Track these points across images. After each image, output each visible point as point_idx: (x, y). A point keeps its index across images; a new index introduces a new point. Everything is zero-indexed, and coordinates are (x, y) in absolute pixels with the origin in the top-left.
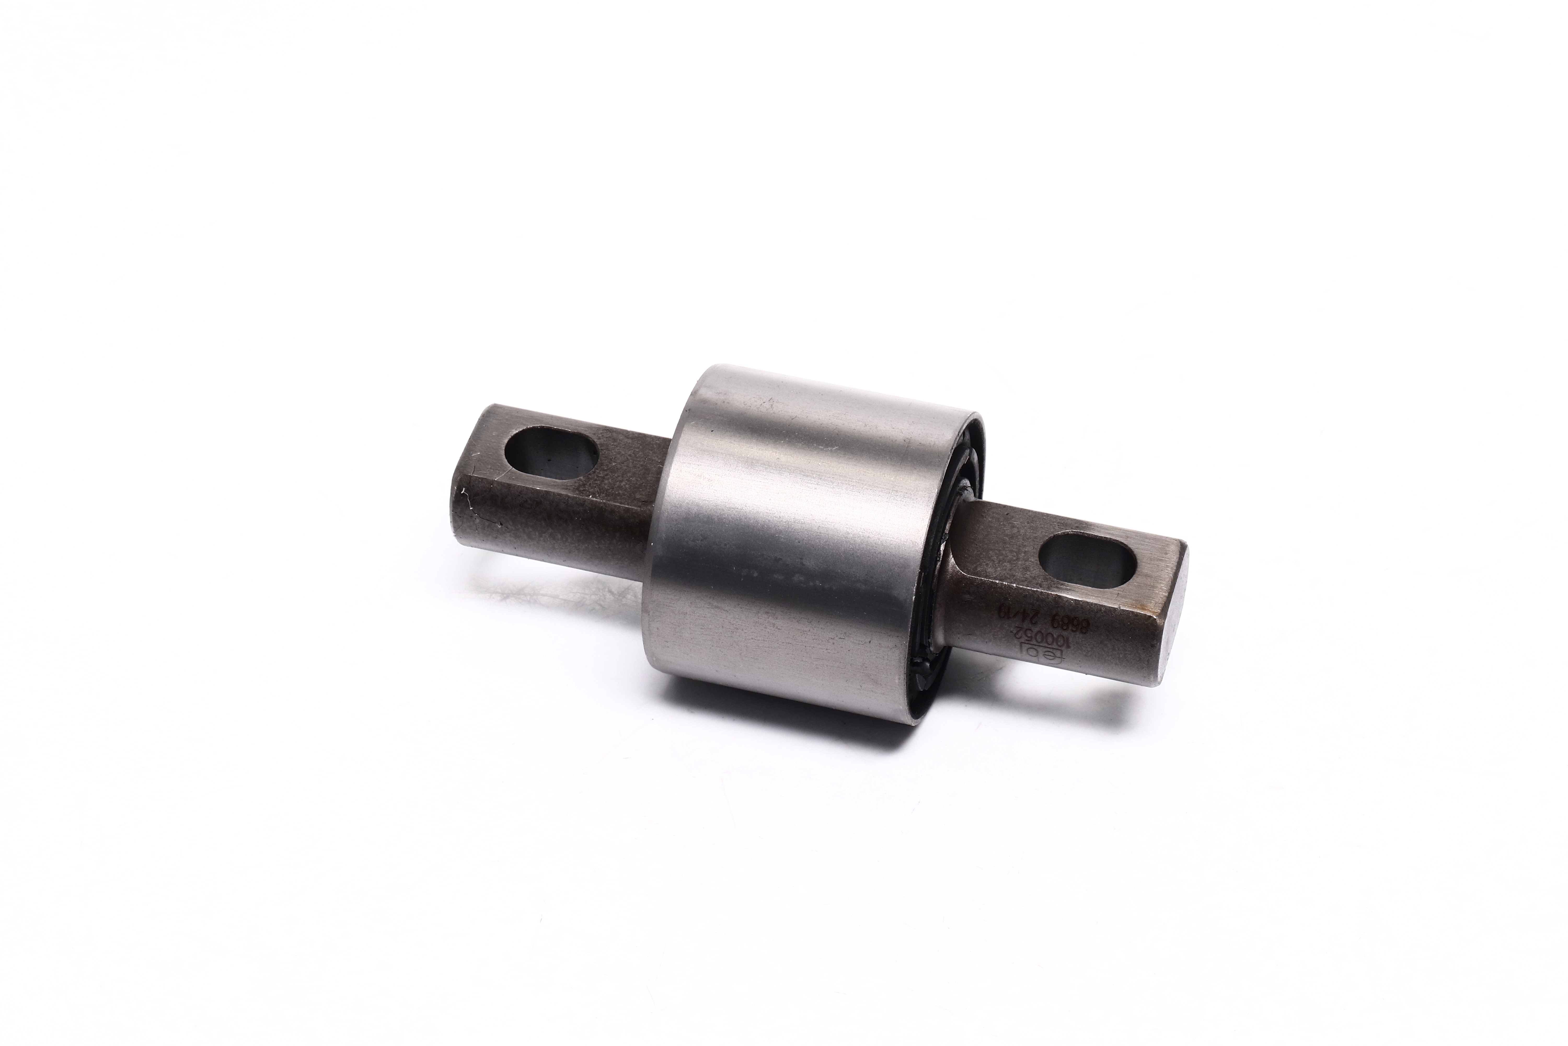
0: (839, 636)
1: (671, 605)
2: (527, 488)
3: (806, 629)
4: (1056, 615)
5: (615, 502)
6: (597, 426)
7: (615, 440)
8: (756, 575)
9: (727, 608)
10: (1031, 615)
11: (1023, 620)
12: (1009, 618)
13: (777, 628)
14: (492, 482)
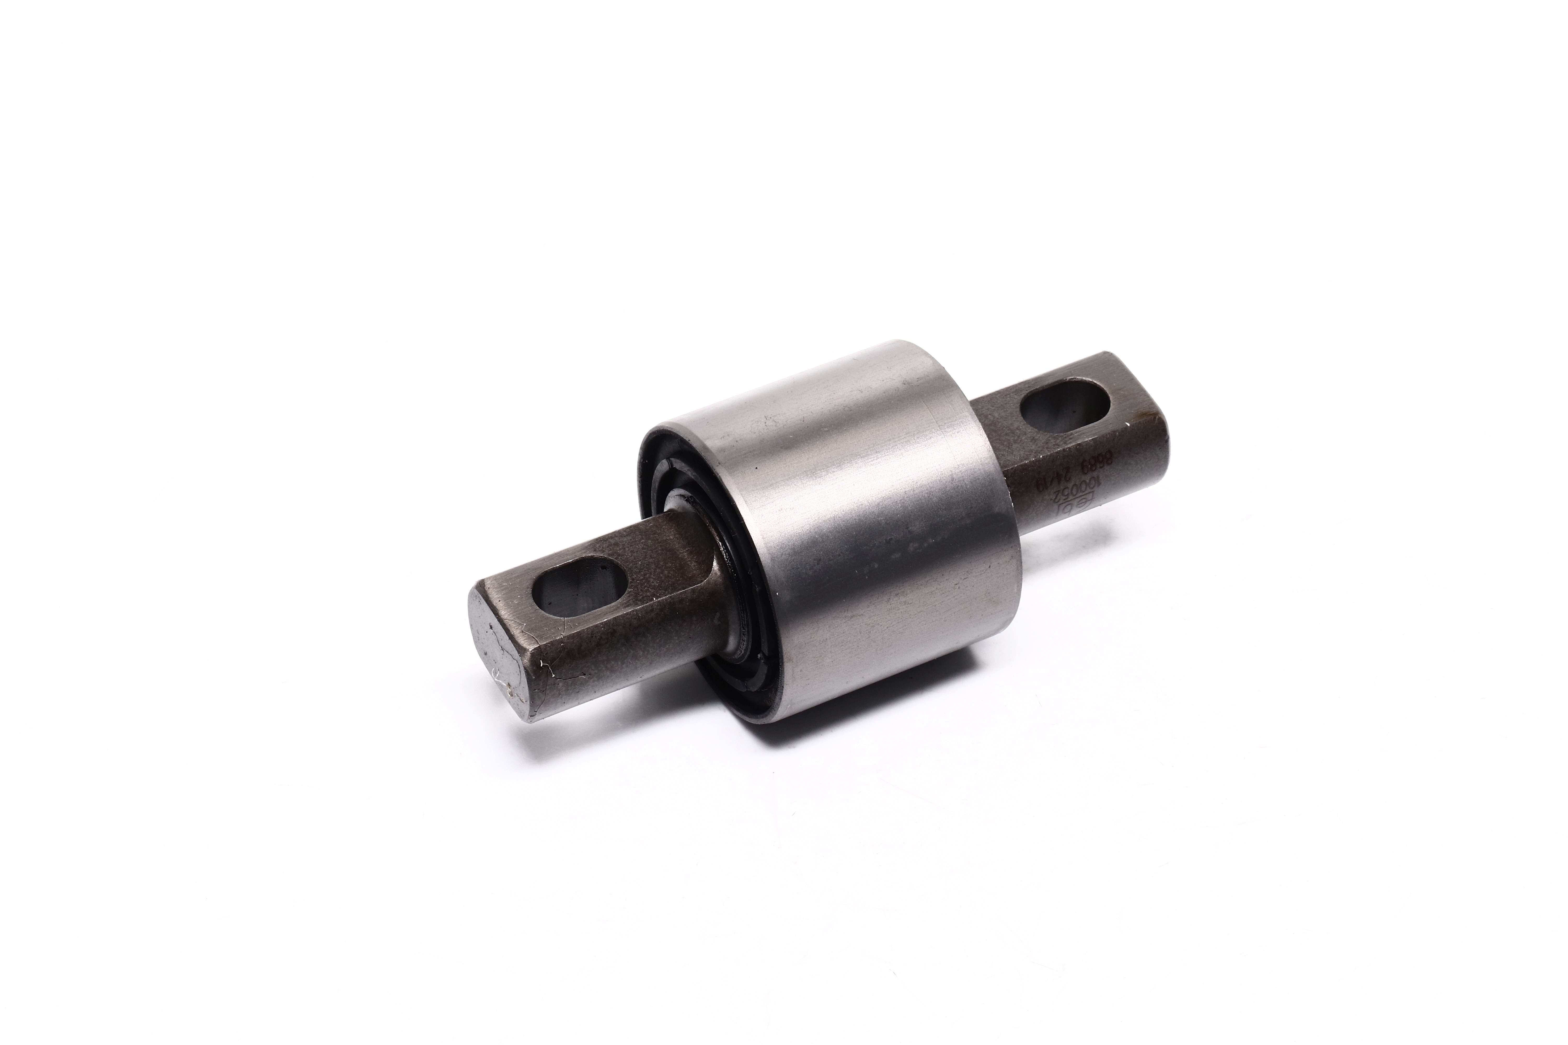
0: (963, 578)
1: (812, 640)
2: (596, 626)
3: (933, 589)
4: (1084, 461)
5: (678, 591)
6: (591, 542)
7: (616, 544)
8: (876, 566)
9: (862, 612)
10: (1064, 475)
11: (1059, 483)
12: (1047, 488)
13: (908, 603)
14: (561, 641)
